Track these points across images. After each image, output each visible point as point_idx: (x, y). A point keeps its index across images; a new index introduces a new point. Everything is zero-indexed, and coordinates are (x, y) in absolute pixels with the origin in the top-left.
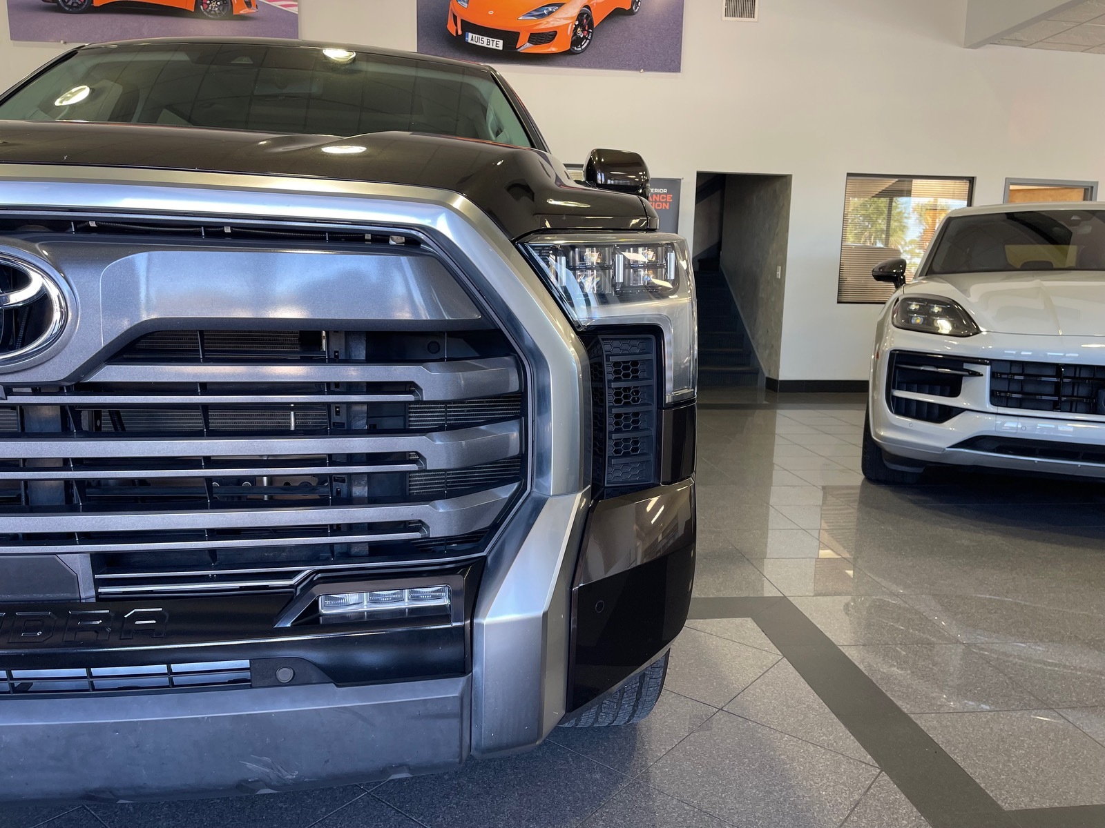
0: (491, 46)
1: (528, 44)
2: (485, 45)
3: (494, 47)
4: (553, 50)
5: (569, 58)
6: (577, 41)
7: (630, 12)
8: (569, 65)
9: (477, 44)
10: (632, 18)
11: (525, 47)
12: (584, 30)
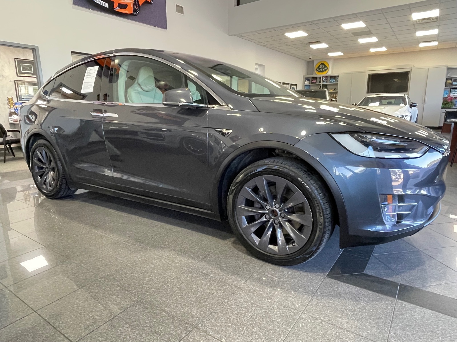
0: (104, 5)
1: (118, 8)
2: (101, 4)
3: (105, 6)
4: (127, 12)
5: (133, 17)
6: (135, 11)
7: (150, 3)
8: (133, 20)
9: (98, 3)
10: (151, 5)
11: (117, 9)
12: (136, 6)
